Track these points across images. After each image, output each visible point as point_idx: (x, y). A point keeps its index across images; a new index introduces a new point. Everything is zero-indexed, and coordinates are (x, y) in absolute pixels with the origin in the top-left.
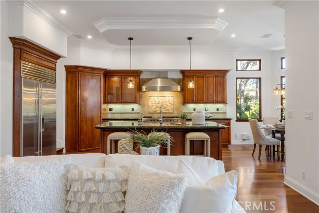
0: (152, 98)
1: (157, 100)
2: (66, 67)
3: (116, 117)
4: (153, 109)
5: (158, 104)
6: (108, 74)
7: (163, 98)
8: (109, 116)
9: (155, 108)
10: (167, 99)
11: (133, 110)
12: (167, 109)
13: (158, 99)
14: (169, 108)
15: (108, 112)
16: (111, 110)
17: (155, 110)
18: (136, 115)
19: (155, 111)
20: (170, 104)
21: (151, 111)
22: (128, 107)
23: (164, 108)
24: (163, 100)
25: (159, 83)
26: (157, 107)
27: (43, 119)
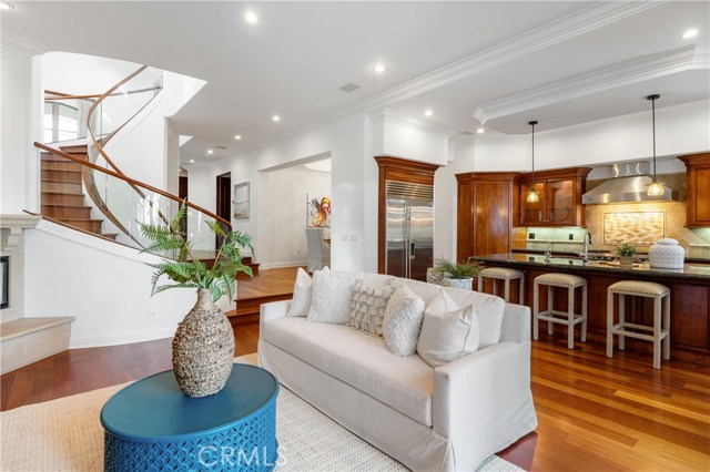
0: (611, 217)
1: (623, 220)
2: (457, 176)
3: (540, 248)
4: (613, 236)
5: (626, 227)
6: (523, 180)
7: (637, 215)
8: (529, 247)
9: (618, 236)
10: (647, 216)
11: (571, 237)
12: (646, 237)
13: (625, 217)
14: (651, 235)
15: (528, 239)
16: (532, 236)
17: (618, 239)
18: (579, 246)
19: (618, 241)
20: (655, 227)
21: (608, 241)
22: (562, 233)
23: (641, 236)
24: (637, 218)
25: (636, 185)
26: (623, 233)
27: (413, 245)
